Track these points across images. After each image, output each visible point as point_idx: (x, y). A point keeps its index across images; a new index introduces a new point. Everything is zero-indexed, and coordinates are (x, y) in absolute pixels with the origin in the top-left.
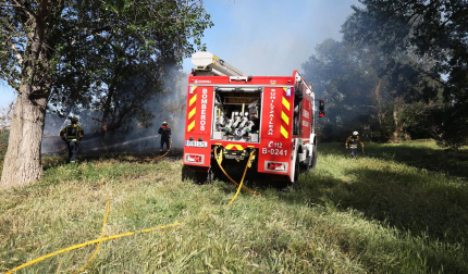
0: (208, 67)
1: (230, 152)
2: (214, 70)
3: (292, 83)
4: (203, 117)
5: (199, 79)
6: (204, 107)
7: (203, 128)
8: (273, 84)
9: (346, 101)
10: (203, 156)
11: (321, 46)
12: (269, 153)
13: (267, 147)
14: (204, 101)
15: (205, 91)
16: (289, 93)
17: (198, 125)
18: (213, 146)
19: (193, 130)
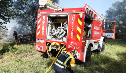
0: (45, 6)
1: (54, 46)
2: (48, 7)
3: (84, 11)
4: (43, 29)
5: (42, 11)
6: (43, 24)
7: (43, 34)
8: (74, 12)
9: (123, 24)
10: (43, 47)
11: (114, 4)
12: (71, 48)
13: (70, 44)
14: (44, 22)
15: (44, 17)
16: (81, 16)
17: (41, 33)
18: (47, 43)
19: (39, 35)
